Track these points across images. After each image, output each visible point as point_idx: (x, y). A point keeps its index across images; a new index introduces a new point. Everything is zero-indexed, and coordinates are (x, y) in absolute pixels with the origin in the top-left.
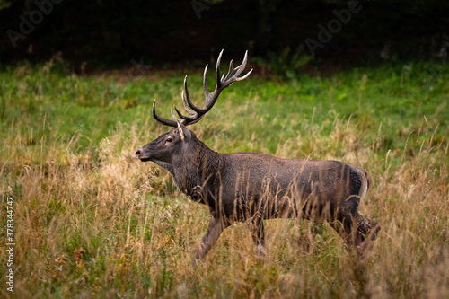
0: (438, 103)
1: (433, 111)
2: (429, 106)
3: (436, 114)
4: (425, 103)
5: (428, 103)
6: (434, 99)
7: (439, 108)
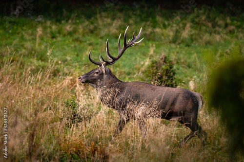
0: (14, 39)
1: (11, 44)
2: (9, 41)
3: (13, 45)
4: (7, 39)
5: (9, 39)
6: (12, 37)
7: (15, 42)
